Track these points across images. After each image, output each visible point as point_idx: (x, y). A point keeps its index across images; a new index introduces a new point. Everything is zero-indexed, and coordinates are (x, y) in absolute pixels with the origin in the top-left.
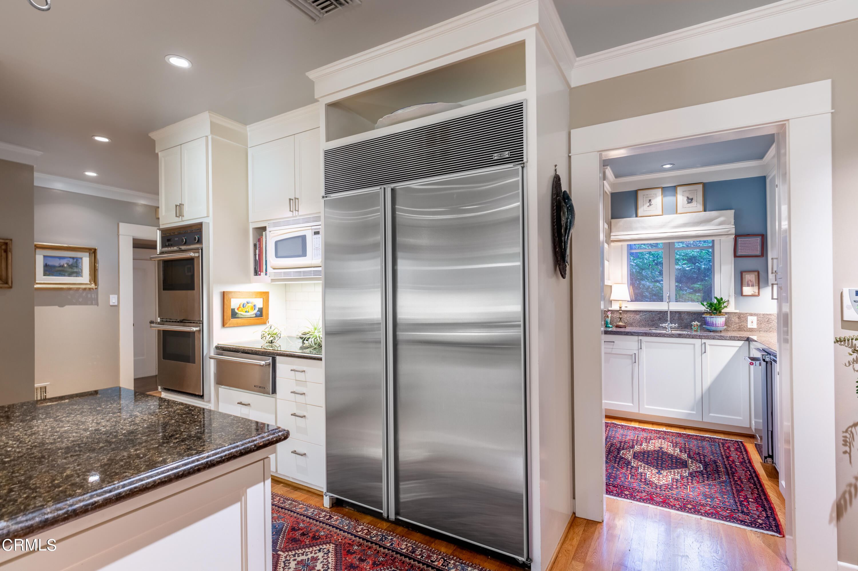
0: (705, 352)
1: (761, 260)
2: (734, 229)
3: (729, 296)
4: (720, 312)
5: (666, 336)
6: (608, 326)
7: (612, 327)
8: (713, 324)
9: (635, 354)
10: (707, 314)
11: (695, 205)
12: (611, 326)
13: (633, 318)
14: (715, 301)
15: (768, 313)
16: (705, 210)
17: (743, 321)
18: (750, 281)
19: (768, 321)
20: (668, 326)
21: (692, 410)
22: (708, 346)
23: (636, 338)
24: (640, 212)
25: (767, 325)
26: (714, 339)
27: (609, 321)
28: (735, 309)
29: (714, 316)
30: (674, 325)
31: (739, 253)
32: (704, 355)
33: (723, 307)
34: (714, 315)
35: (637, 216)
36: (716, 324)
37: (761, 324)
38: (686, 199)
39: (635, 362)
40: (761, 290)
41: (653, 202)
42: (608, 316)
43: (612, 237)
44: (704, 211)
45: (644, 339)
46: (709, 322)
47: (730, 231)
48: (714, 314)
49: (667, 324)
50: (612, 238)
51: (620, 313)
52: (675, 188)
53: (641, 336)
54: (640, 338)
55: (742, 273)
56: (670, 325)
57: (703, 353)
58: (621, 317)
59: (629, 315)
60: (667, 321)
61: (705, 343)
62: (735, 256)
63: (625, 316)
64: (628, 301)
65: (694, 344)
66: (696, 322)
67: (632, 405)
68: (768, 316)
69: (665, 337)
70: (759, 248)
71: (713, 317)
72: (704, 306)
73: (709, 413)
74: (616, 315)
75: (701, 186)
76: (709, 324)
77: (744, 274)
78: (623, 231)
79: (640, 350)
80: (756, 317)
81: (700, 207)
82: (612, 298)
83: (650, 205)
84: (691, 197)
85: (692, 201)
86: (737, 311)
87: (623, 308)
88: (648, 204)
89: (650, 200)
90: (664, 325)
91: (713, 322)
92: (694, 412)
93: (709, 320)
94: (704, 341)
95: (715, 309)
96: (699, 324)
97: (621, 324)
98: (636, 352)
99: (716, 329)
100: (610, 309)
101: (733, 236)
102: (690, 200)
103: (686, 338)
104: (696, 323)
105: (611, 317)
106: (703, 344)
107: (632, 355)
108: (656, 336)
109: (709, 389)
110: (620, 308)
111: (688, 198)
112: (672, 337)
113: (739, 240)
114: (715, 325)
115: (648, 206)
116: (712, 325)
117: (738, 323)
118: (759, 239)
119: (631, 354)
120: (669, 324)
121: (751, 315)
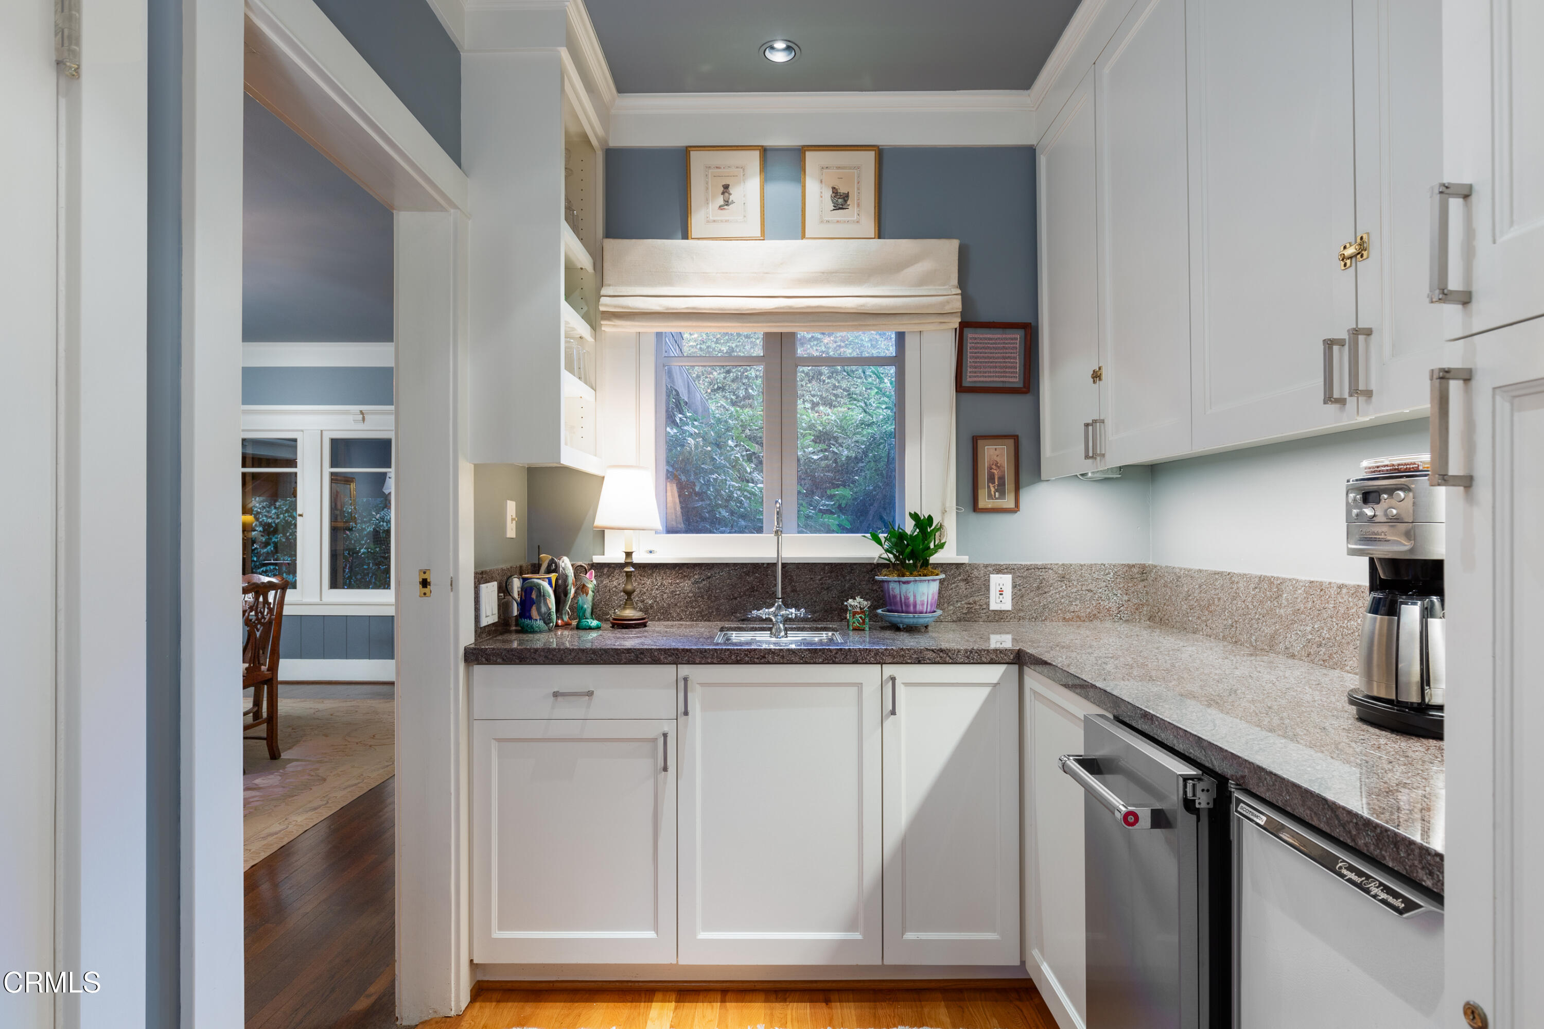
0: (893, 712)
1: (1021, 402)
2: (960, 297)
3: (944, 512)
4: (926, 563)
5: (770, 658)
6: (584, 622)
7: (598, 628)
8: (907, 605)
9: (665, 735)
10: (891, 573)
11: (855, 218)
12: (594, 623)
13: (672, 588)
14: (909, 527)
15: (1039, 563)
16: (880, 235)
17: (979, 590)
18: (996, 465)
19: (1038, 588)
20: (776, 616)
21: (851, 926)
22: (902, 686)
23: (667, 672)
24: (698, 221)
25: (1036, 599)
26: (919, 663)
27: (588, 606)
28: (959, 553)
29: (912, 578)
30: (793, 610)
31: (968, 381)
32: (890, 722)
33: (932, 546)
34: (911, 574)
35: (685, 236)
36: (915, 606)
37: (1022, 596)
38: (828, 193)
39: (665, 769)
40: (1021, 491)
41: (736, 193)
42: (584, 586)
43: (603, 300)
44: (879, 237)
45: (696, 673)
46: (895, 597)
47: (948, 302)
48: (912, 570)
49: (773, 609)
50: (606, 304)
51: (629, 575)
52: (799, 154)
53: (688, 663)
54: (685, 670)
55: (975, 440)
56: (783, 612)
57: (888, 717)
58: (629, 587)
59: (658, 579)
60: (773, 596)
61: (893, 679)
62: (960, 388)
63: (646, 586)
64: (656, 532)
65: (859, 686)
66: (858, 599)
67: (651, 934)
68: (1038, 573)
69: (769, 663)
70: (1017, 362)
71: (908, 582)
72: (880, 543)
73: (903, 931)
74: (617, 582)
75: (871, 156)
76: (895, 604)
77: (980, 442)
78: (640, 283)
79: (682, 719)
80: (1009, 577)
81: (869, 225)
82: (600, 521)
83: (727, 203)
84: (842, 190)
85: (846, 201)
86: (964, 559)
87: (637, 559)
88: (720, 201)
89: (726, 187)
90: (764, 613)
91: (907, 598)
92: (857, 936)
93: (897, 591)
94: (889, 670)
95: (913, 555)
96: (865, 604)
97: (629, 613)
98: (669, 727)
99: (915, 621)
100: (597, 559)
101: (955, 322)
102: (841, 200)
103: (834, 663)
104: (856, 602)
105: (596, 590)
106: (887, 682)
107: (654, 740)
108: (738, 662)
109: (904, 845)
110: (629, 554)
111: (835, 191)
112: (792, 663)
113: (970, 334)
114: (912, 609)
115: (721, 207)
116: (905, 606)
117: (966, 596)
118: (1017, 336)
119: (651, 735)
120: (779, 608)
121: (999, 570)
